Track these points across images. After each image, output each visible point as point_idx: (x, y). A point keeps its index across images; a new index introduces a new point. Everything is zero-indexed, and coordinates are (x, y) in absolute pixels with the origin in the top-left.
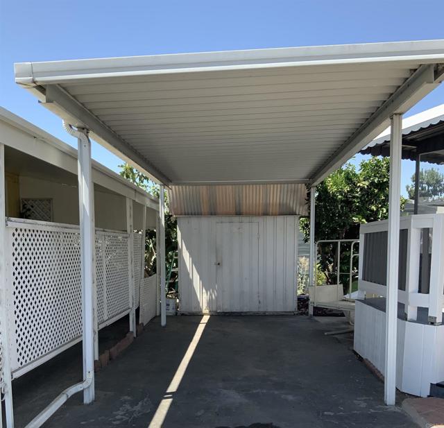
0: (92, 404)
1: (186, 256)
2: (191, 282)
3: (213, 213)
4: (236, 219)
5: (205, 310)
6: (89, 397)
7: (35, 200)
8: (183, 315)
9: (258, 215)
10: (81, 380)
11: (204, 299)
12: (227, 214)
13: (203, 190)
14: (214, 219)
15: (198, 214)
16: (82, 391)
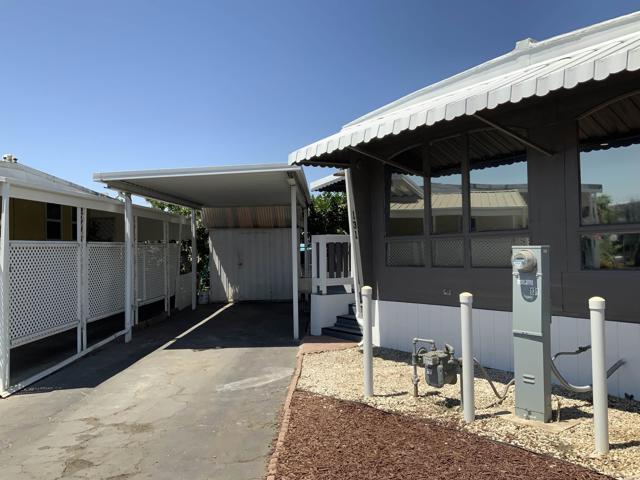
0: (130, 342)
1: (216, 258)
2: (219, 277)
3: (237, 227)
4: (254, 230)
5: (231, 300)
6: (128, 338)
7: (101, 219)
8: (213, 303)
9: (270, 227)
10: (123, 328)
11: (230, 292)
12: (248, 227)
13: (228, 210)
14: (237, 231)
15: (225, 227)
16: (124, 335)
